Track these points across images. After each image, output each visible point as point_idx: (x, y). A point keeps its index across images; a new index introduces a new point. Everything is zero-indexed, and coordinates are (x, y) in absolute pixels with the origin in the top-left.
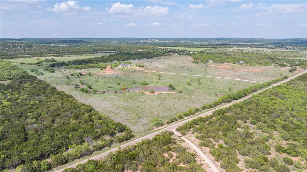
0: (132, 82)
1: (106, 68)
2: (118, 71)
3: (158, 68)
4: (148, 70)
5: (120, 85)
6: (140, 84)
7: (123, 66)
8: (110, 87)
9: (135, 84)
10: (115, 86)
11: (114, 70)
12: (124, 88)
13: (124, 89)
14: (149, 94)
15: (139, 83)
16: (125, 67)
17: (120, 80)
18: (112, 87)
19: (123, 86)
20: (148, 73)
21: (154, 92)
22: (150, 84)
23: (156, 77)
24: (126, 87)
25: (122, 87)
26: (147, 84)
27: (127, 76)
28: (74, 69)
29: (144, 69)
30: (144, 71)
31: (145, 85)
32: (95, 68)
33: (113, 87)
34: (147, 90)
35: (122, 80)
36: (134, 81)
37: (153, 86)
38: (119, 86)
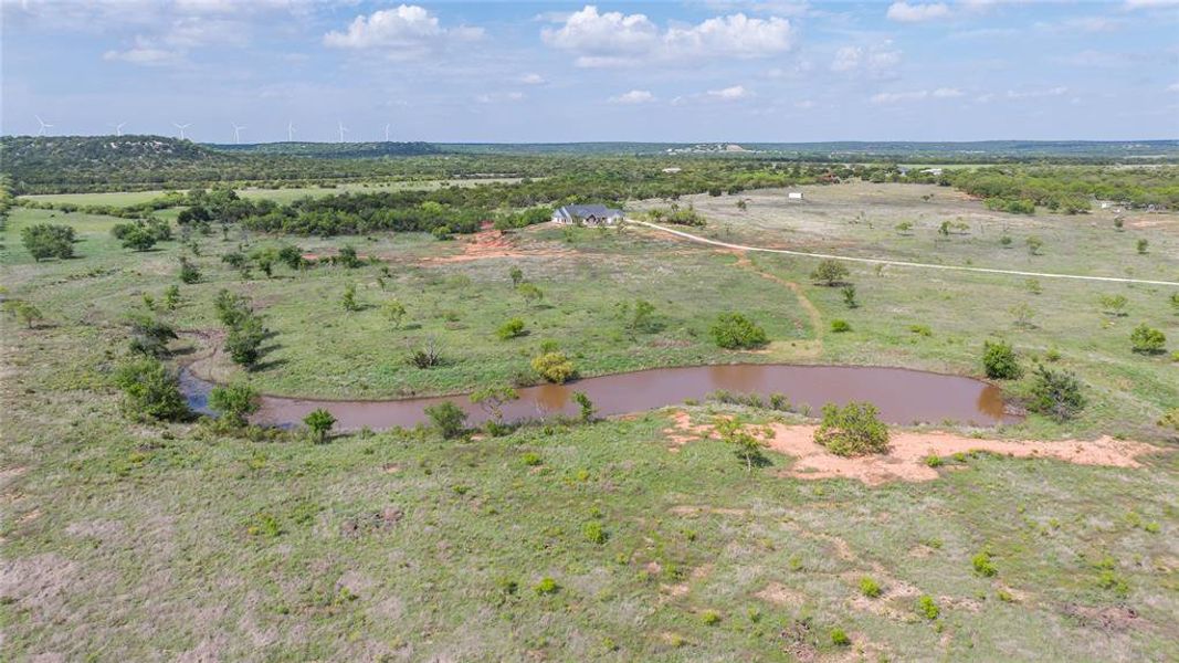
0: (631, 317)
1: (473, 232)
2: (543, 244)
3: (792, 231)
4: (730, 242)
5: (526, 344)
6: (692, 333)
7: (577, 219)
8: (422, 362)
9: (655, 331)
10: (482, 349)
11: (519, 238)
12: (551, 372)
13: (552, 381)
14: (828, 465)
15: (681, 323)
16: (584, 222)
17: (535, 302)
18: (450, 352)
19: (547, 349)
20: (737, 258)
21: (874, 443)
22: (785, 334)
23: (807, 282)
24: (568, 366)
25: (536, 363)
26: (759, 342)
27: (594, 276)
28: (292, 232)
29: (705, 237)
30: (706, 246)
31: (738, 345)
32: (416, 229)
33: (459, 354)
34: (777, 404)
35: (547, 301)
36: (645, 309)
37: (813, 353)
38: (511, 346)
